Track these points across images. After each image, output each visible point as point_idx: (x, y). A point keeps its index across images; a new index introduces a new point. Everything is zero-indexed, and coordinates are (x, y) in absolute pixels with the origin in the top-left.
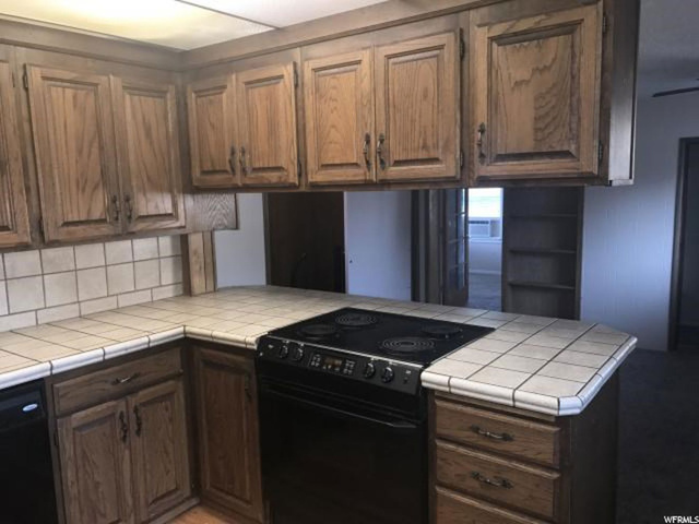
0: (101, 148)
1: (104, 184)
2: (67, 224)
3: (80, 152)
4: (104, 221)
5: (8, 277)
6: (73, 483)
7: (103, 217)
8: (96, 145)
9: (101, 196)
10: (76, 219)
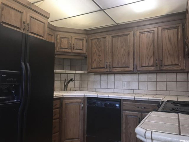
0: (154, 46)
1: (154, 56)
2: (142, 67)
3: (147, 48)
4: (153, 66)
5: (139, 81)
6: (124, 129)
7: (153, 65)
8: (152, 46)
9: (153, 59)
10: (145, 65)
